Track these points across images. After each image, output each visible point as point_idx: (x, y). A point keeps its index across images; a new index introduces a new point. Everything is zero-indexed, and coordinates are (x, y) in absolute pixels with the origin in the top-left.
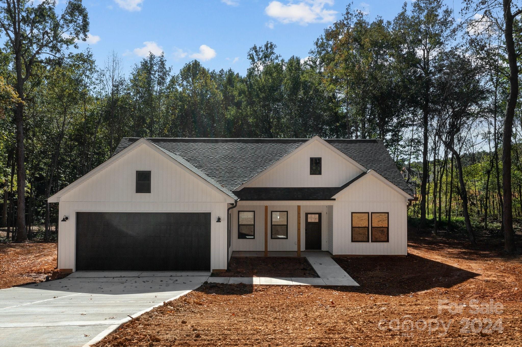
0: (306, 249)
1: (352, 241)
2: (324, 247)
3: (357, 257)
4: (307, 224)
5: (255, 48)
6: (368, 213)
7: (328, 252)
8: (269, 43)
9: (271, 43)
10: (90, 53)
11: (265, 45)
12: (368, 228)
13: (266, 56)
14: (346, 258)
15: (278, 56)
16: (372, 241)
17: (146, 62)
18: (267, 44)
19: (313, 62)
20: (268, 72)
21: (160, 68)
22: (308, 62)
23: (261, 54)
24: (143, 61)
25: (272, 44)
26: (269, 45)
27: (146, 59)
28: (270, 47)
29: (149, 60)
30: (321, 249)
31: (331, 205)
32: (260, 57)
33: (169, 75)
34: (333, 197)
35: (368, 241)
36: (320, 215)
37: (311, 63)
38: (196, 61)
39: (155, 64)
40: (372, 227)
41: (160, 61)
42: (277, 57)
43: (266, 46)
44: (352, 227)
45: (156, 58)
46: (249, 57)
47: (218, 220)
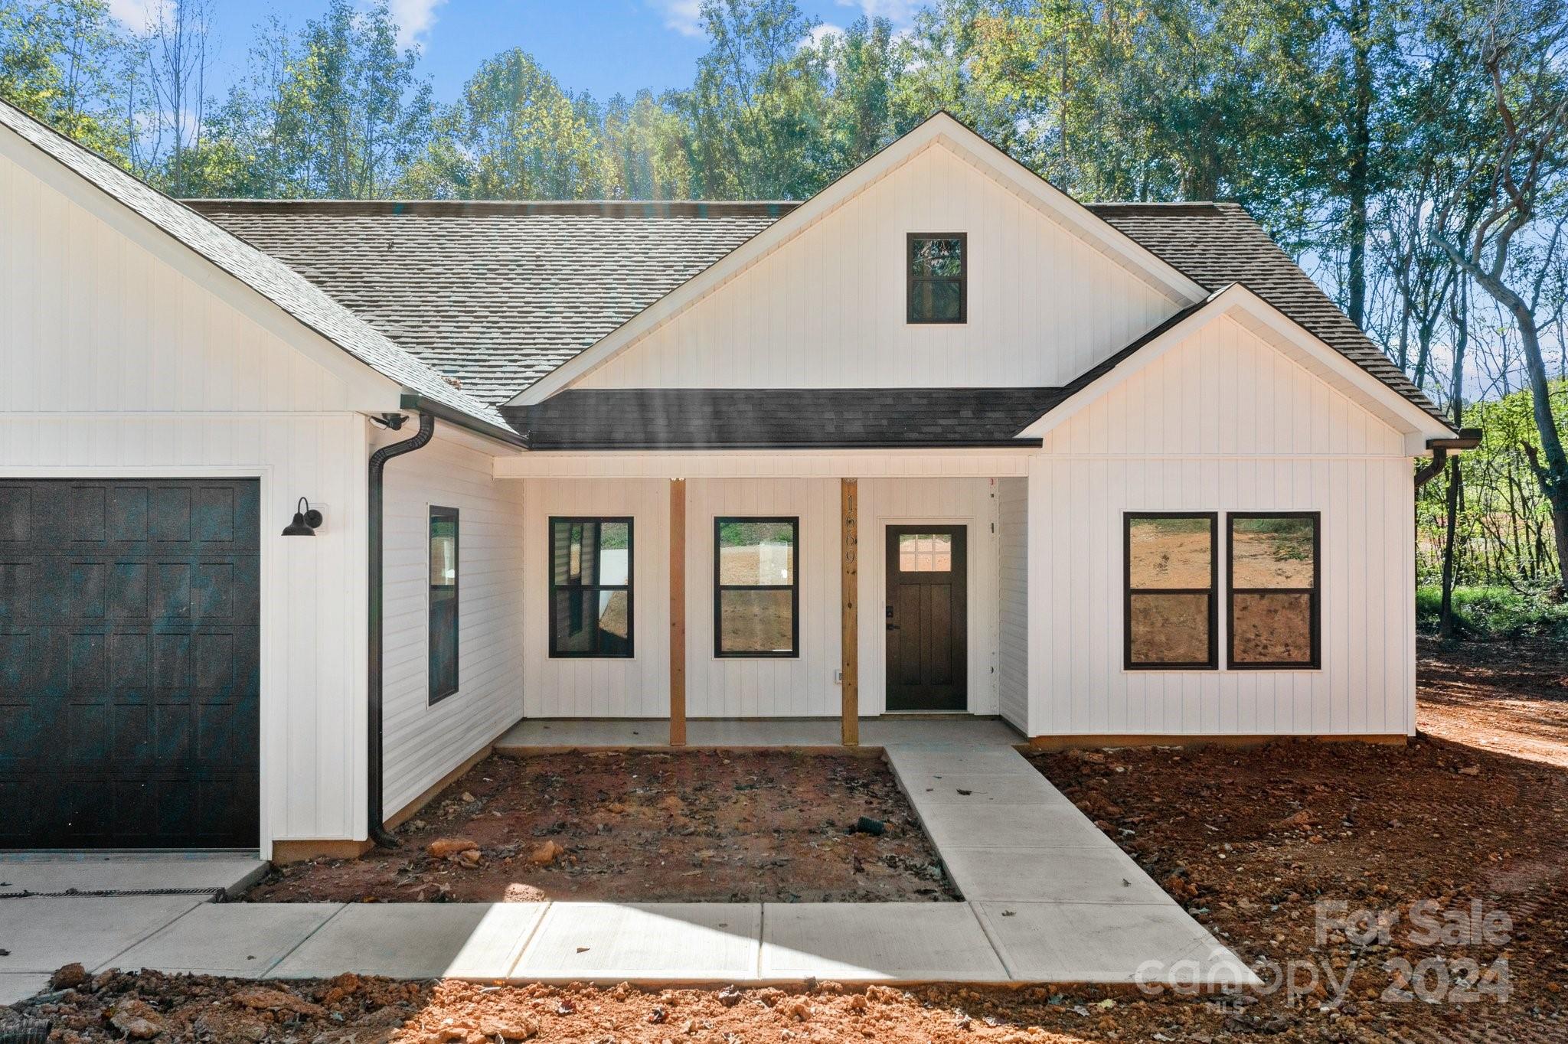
0: (888, 708)
1: (1129, 665)
2: (981, 698)
3: (1155, 750)
4: (898, 581)
6: (1213, 516)
7: (998, 718)
12: (1212, 594)
14: (1098, 751)
16: (1232, 665)
30: (963, 705)
31: (1020, 473)
34: (1029, 432)
35: (1212, 664)
36: (958, 535)
40: (1231, 592)
44: (1129, 592)
47: (298, 518)
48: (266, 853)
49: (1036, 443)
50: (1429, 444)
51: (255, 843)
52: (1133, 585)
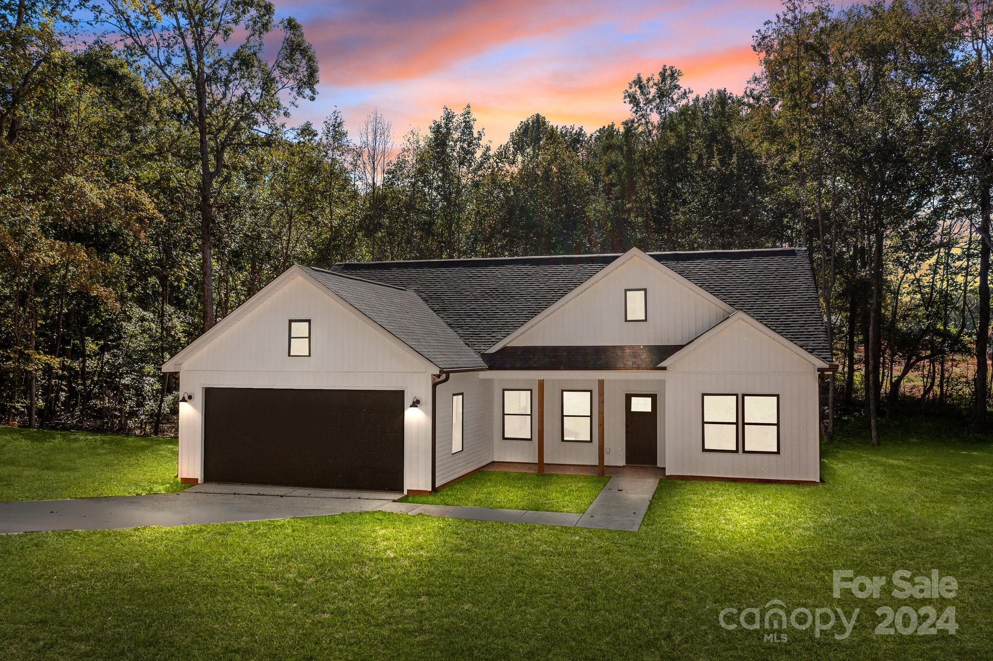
0: (626, 463)
1: (704, 450)
4: (630, 415)
5: (638, 82)
6: (737, 395)
8: (667, 68)
9: (671, 68)
10: (338, 120)
11: (661, 73)
12: (737, 424)
13: (662, 94)
15: (687, 91)
16: (744, 452)
17: (439, 126)
18: (665, 70)
19: (753, 98)
20: (667, 125)
21: (463, 133)
22: (746, 100)
23: (653, 91)
24: (433, 125)
25: (674, 69)
26: (669, 72)
27: (438, 120)
28: (669, 76)
29: (443, 121)
30: (655, 463)
31: (663, 378)
32: (650, 97)
33: (478, 145)
34: (662, 364)
35: (737, 451)
36: (654, 397)
37: (751, 101)
38: (538, 115)
39: (456, 129)
40: (743, 423)
41: (464, 122)
42: (685, 93)
43: (663, 75)
44: (704, 423)
45: (456, 118)
46: (628, 100)
47: (414, 402)
48: (405, 493)
49: (664, 369)
50: (819, 370)
51: (402, 490)
52: (706, 420)
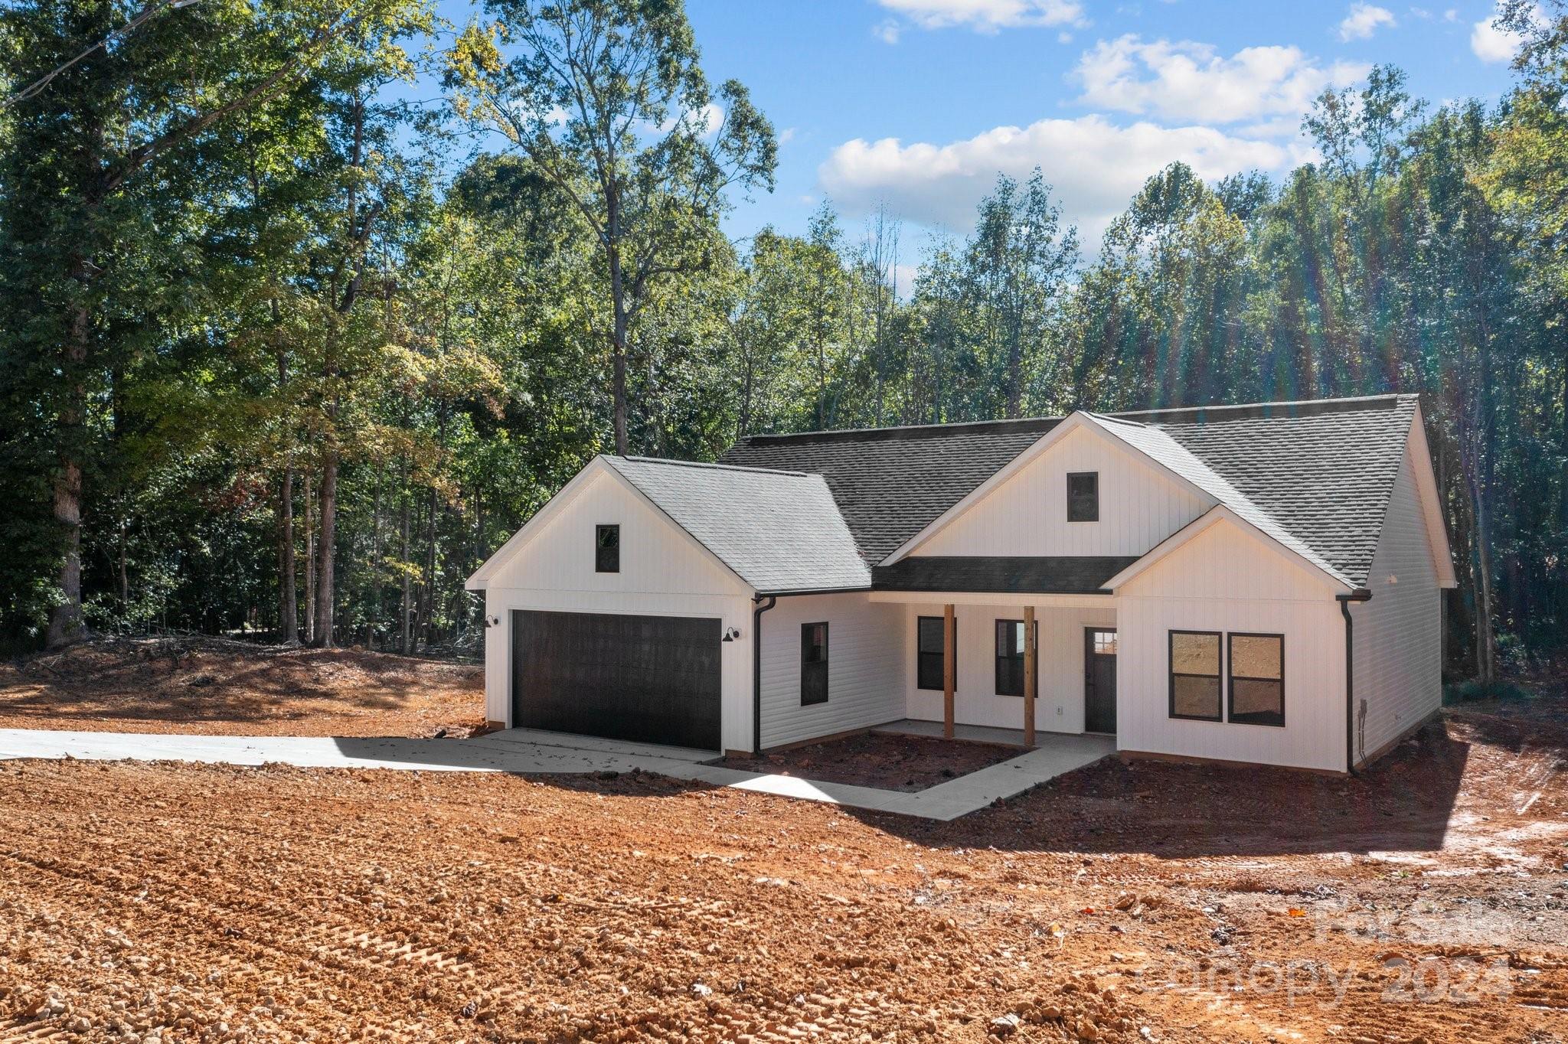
0: (1087, 730)
1: (1172, 716)
4: (1093, 659)
5: (1327, 98)
6: (1220, 634)
10: (829, 214)
12: (1220, 677)
16: (1231, 721)
21: (1030, 212)
28: (1385, 80)
31: (1100, 607)
33: (1053, 229)
34: (1107, 586)
35: (1219, 719)
39: (1019, 206)
40: (1231, 679)
41: (1032, 193)
42: (1417, 107)
44: (1172, 676)
46: (1309, 130)
47: (728, 635)
48: (723, 753)
49: (1109, 592)
50: (1338, 598)
51: (719, 749)
52: (1175, 670)
